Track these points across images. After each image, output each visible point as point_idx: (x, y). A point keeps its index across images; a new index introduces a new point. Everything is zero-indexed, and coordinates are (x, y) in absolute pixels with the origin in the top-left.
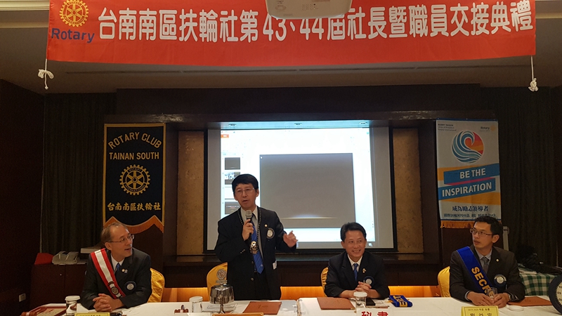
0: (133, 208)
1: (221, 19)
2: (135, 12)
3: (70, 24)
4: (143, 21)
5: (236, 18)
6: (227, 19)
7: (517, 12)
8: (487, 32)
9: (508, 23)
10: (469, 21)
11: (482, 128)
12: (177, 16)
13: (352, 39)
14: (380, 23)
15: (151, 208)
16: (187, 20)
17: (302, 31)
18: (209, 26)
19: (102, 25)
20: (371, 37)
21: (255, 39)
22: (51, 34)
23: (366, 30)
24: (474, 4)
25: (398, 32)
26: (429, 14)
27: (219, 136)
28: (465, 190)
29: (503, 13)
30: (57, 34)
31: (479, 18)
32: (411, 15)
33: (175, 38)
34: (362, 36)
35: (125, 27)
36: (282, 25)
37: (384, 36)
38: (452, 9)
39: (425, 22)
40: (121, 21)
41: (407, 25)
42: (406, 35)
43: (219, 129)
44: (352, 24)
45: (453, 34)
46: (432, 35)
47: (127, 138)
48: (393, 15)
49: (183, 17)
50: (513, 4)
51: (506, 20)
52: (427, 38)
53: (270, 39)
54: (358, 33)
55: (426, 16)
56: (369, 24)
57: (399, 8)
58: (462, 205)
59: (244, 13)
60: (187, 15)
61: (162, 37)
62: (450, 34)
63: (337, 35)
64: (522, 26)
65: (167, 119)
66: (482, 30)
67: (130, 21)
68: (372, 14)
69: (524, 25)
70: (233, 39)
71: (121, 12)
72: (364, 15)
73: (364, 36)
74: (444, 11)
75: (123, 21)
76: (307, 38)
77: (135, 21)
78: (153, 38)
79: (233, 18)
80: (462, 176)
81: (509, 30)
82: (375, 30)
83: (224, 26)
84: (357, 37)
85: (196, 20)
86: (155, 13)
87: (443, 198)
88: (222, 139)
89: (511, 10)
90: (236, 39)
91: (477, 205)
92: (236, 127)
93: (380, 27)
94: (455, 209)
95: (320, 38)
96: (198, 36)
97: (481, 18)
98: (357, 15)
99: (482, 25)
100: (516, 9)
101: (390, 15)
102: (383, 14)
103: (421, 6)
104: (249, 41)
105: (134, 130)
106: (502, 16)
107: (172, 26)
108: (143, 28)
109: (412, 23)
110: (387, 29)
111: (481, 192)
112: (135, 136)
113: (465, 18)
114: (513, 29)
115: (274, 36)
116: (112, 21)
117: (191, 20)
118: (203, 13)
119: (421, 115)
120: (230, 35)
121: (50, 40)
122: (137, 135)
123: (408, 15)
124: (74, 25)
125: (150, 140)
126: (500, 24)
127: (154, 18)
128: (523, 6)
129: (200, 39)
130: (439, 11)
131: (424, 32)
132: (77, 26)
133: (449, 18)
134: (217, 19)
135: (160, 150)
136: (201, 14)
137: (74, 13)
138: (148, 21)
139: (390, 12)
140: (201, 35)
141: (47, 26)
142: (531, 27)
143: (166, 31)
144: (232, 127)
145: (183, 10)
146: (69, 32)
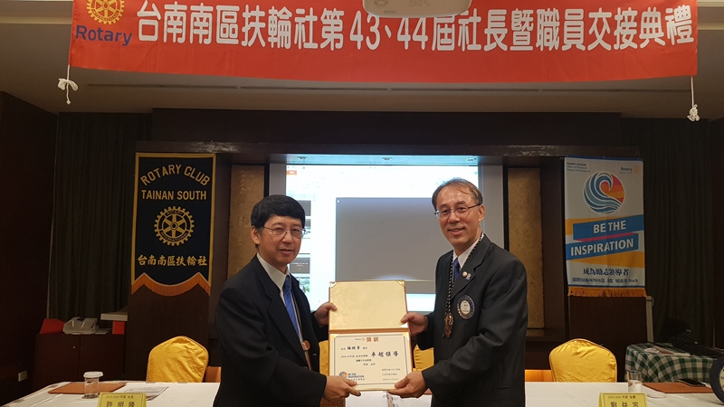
0: (171, 262)
1: (297, 19)
2: (185, 7)
3: (100, 21)
4: (195, 20)
5: (315, 18)
6: (303, 20)
7: (674, 20)
8: (635, 46)
9: (662, 34)
10: (612, 32)
11: (622, 169)
12: (240, 14)
13: (463, 50)
14: (499, 31)
15: (194, 263)
16: (252, 19)
17: (400, 38)
18: (281, 28)
19: (142, 22)
20: (487, 48)
21: (339, 46)
22: (75, 33)
23: (482, 39)
24: (619, 9)
25: (521, 44)
26: (562, 20)
27: (284, 173)
28: (600, 247)
29: (656, 21)
30: (83, 33)
31: (624, 28)
32: (540, 21)
33: (236, 42)
34: (475, 47)
35: (172, 27)
36: (374, 29)
37: (504, 47)
38: (591, 15)
39: (556, 32)
40: (166, 18)
41: (534, 34)
42: (531, 48)
43: (284, 163)
44: (464, 31)
45: (591, 47)
46: (564, 48)
47: (165, 172)
48: (516, 20)
49: (246, 15)
50: (669, 11)
51: (660, 30)
52: (557, 53)
53: (359, 47)
54: (471, 43)
55: (558, 24)
56: (486, 31)
57: (525, 12)
58: (595, 267)
59: (326, 12)
60: (253, 13)
61: (219, 41)
62: (587, 48)
63: (444, 45)
64: (680, 38)
65: (217, 149)
66: (628, 43)
67: (179, 18)
68: (490, 18)
69: (682, 37)
70: (312, 45)
71: (167, 7)
72: (479, 19)
73: (479, 47)
74: (581, 17)
75: (169, 18)
76: (406, 47)
77: (185, 19)
78: (207, 42)
79: (312, 18)
80: (596, 229)
81: (663, 43)
82: (493, 40)
83: (300, 29)
84: (470, 47)
85: (264, 19)
86: (211, 9)
87: (572, 258)
88: (288, 177)
89: (667, 18)
90: (315, 46)
91: (614, 268)
92: (306, 161)
93: (499, 35)
94: (586, 272)
95: (423, 47)
96: (266, 40)
97: (627, 28)
98: (471, 19)
99: (628, 37)
100: (672, 17)
101: (513, 20)
102: (503, 18)
103: (552, 10)
104: (332, 49)
105: (175, 161)
106: (654, 25)
107: (232, 26)
108: (195, 28)
109: (539, 32)
110: (508, 40)
111: (619, 250)
112: (175, 169)
113: (606, 27)
114: (668, 42)
115: (364, 43)
116: (155, 18)
117: (257, 19)
118: (272, 11)
119: (545, 151)
120: (307, 41)
121: (73, 41)
122: (178, 168)
123: (535, 22)
124: (105, 22)
125: (195, 175)
126: (651, 36)
127: (210, 16)
128: (682, 14)
129: (268, 44)
130: (575, 16)
131: (553, 44)
132: (110, 23)
133: (587, 26)
134: (292, 20)
135: (208, 188)
136: (270, 12)
137: (106, 6)
138: (201, 19)
139: (513, 16)
140: (269, 40)
141: (70, 22)
142: (692, 40)
143: (225, 32)
144: (301, 161)
145: (247, 6)
146: (100, 31)
